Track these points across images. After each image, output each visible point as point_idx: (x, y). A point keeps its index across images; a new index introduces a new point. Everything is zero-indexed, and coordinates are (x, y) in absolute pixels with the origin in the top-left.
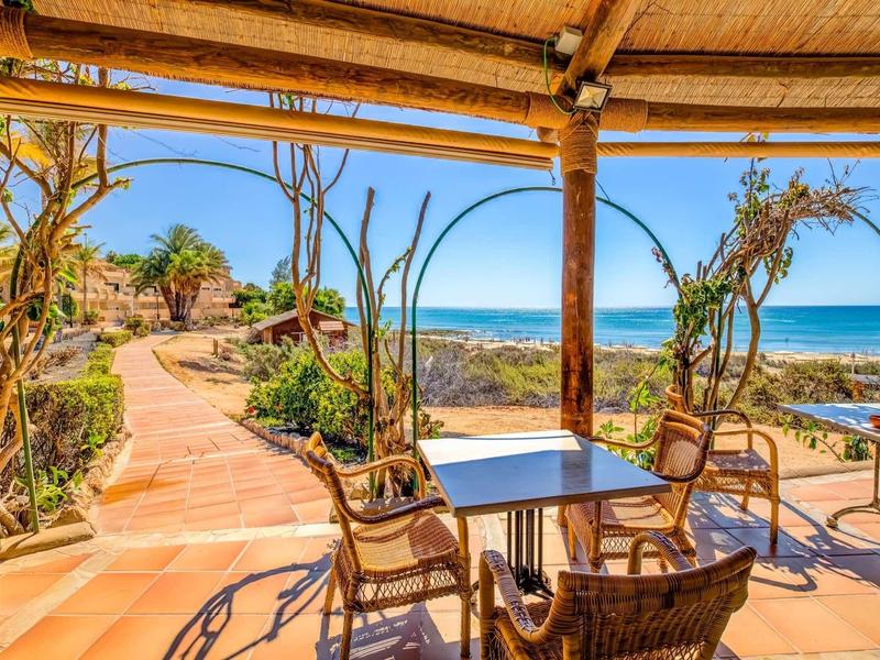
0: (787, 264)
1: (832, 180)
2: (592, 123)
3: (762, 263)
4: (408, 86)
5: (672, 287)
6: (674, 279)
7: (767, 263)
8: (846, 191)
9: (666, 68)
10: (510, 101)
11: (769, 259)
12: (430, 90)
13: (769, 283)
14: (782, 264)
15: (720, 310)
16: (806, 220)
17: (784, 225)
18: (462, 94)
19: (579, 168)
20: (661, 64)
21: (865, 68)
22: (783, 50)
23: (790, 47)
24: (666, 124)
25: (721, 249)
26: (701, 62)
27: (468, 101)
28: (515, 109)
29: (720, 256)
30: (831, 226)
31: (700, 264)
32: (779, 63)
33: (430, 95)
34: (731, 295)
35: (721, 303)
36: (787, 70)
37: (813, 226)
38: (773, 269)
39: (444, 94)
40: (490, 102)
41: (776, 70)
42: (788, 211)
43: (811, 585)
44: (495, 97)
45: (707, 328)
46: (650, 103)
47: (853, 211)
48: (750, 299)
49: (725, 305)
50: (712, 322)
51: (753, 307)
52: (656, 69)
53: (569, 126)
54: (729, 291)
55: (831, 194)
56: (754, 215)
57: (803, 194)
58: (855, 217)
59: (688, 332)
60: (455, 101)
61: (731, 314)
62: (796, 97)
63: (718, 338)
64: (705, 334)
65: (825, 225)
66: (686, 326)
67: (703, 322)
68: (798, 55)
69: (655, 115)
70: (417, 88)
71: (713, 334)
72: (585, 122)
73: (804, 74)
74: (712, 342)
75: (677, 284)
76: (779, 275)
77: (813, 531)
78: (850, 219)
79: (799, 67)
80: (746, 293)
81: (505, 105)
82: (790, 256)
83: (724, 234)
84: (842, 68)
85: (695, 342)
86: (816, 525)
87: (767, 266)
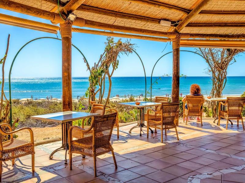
0: (118, 65)
1: (127, 41)
2: (71, 24)
3: (111, 64)
4: (23, 9)
5: (89, 71)
6: (89, 68)
7: (113, 64)
8: (130, 44)
9: (89, 10)
10: (50, 16)
11: (113, 63)
12: (29, 11)
13: (113, 70)
14: (116, 65)
15: (101, 78)
16: (122, 52)
17: (116, 53)
18: (37, 13)
19: (67, 36)
20: (88, 9)
21: (132, 18)
22: (115, 11)
23: (117, 10)
24: (89, 26)
25: (101, 59)
26: (97, 10)
27: (39, 15)
28: (51, 18)
29: (100, 62)
30: (127, 54)
31: (95, 63)
32: (115, 14)
33: (29, 12)
34: (104, 73)
35: (101, 76)
36: (116, 15)
37: (123, 54)
38: (114, 66)
39: (33, 12)
40: (45, 15)
41: (114, 15)
42: (117, 50)
43: (127, 142)
44: (46, 14)
45: (98, 83)
46: (85, 20)
47: (133, 50)
48: (109, 74)
49: (103, 76)
50: (99, 81)
51: (110, 77)
52: (87, 10)
53: (64, 24)
54: (104, 72)
55: (127, 45)
56: (109, 50)
57: (121, 44)
58: (133, 52)
59: (93, 85)
60: (35, 14)
61: (104, 79)
62: (118, 20)
63: (101, 86)
64: (98, 85)
65: (126, 54)
66: (93, 82)
67: (97, 82)
68: (118, 12)
69: (87, 23)
70: (25, 10)
71: (100, 85)
72: (69, 23)
73: (120, 17)
74: (100, 87)
75: (90, 70)
76: (116, 68)
77: (127, 134)
78: (132, 52)
79: (119, 15)
80: (108, 73)
81: (48, 16)
82: (118, 62)
83: (101, 55)
84: (128, 17)
85: (95, 88)
86: (127, 133)
87: (112, 65)
